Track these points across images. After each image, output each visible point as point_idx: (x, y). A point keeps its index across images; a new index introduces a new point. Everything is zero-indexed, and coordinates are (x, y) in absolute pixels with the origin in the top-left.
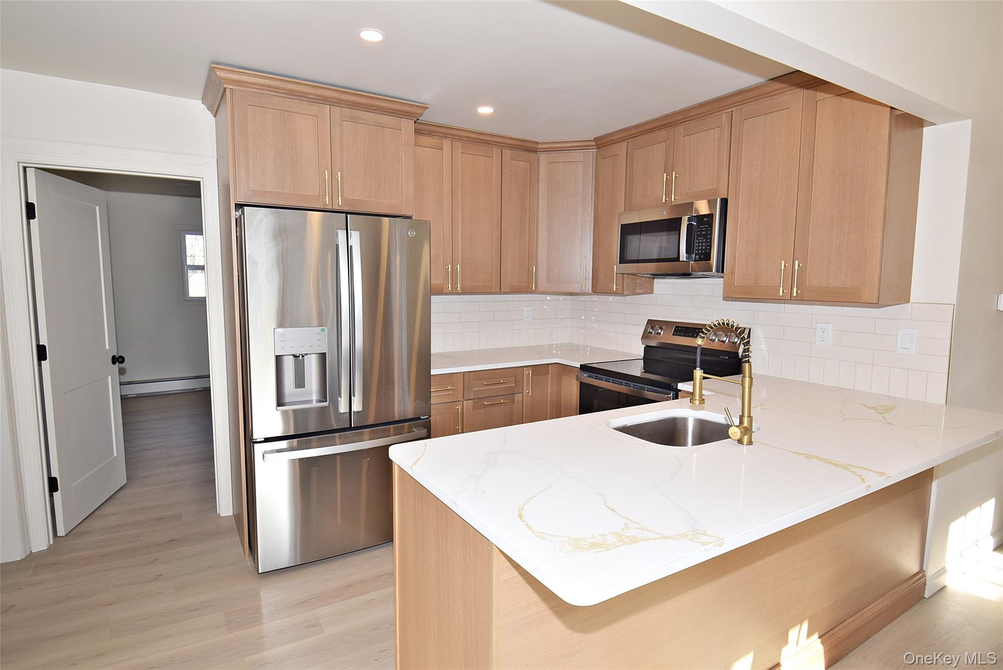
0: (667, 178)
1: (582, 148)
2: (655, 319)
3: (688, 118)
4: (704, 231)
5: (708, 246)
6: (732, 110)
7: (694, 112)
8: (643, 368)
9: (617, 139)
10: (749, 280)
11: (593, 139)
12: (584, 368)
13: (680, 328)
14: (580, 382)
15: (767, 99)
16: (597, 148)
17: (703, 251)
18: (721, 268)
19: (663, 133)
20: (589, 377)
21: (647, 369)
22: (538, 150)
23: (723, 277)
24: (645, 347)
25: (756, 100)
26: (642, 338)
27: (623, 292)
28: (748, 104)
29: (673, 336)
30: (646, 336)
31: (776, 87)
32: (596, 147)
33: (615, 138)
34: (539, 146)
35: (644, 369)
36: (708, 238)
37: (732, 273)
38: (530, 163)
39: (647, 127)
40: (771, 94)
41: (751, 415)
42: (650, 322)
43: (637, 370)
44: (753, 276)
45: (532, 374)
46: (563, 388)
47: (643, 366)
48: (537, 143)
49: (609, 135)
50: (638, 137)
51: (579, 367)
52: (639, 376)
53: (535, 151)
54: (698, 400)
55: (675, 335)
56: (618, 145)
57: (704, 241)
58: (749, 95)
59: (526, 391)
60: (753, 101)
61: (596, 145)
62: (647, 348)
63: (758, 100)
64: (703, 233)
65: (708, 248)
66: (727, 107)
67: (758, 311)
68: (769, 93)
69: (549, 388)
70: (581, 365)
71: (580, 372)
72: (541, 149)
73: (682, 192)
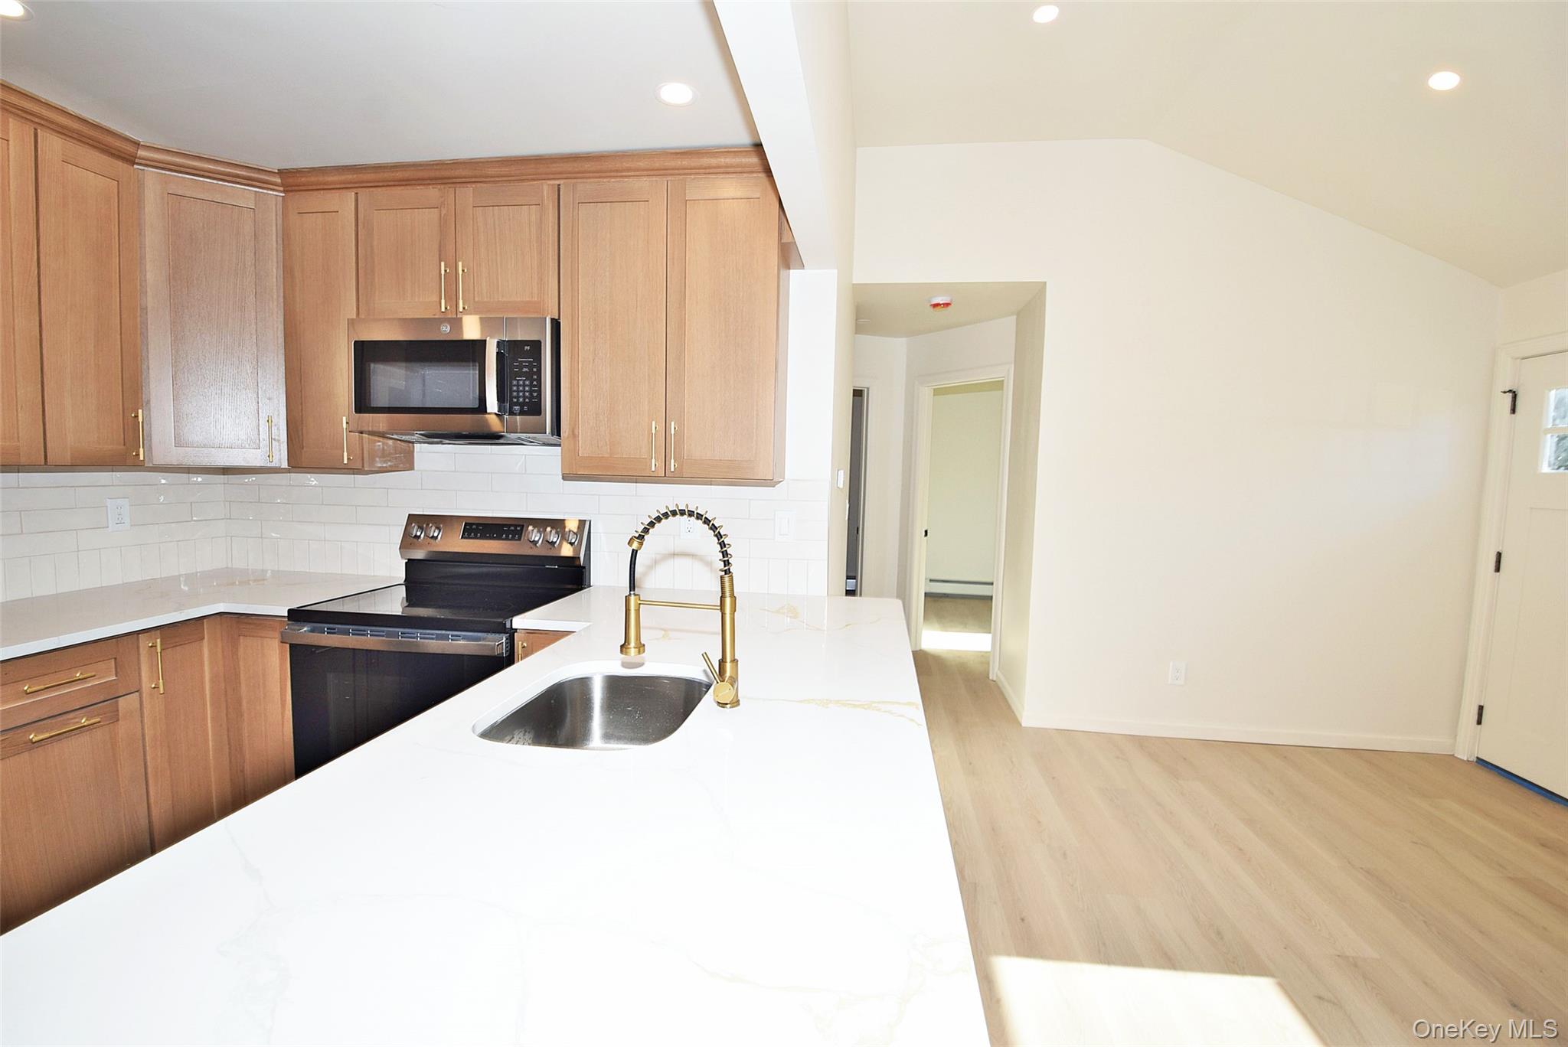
0: (446, 271)
1: (250, 182)
2: (421, 513)
3: (480, 177)
4: (526, 367)
5: (535, 391)
6: (557, 182)
7: (491, 171)
8: (405, 599)
9: (333, 183)
10: (602, 447)
11: (276, 171)
12: (297, 615)
13: (474, 527)
14: (292, 646)
15: (613, 180)
16: (284, 192)
17: (527, 400)
18: (557, 430)
19: (432, 193)
20: (312, 631)
21: (411, 599)
22: (137, 161)
23: (560, 445)
24: (406, 563)
25: (596, 178)
26: (400, 548)
27: (363, 466)
28: (585, 180)
29: (463, 540)
30: (408, 541)
31: (628, 165)
32: (282, 189)
33: (331, 179)
34: (141, 153)
35: (407, 601)
36: (535, 380)
37: (574, 436)
38: (118, 181)
39: (399, 175)
40: (619, 174)
41: (736, 657)
42: (412, 518)
43: (394, 604)
44: (608, 443)
45: (161, 645)
46: (241, 663)
47: (405, 596)
48: (137, 144)
49: (313, 170)
50: (379, 189)
51: (286, 615)
52: (400, 614)
53: (131, 160)
54: (635, 648)
55: (466, 538)
56: (336, 194)
57: (527, 383)
58: (587, 166)
59: (147, 684)
60: (593, 177)
61: (282, 185)
62: (411, 564)
63: (600, 177)
64: (525, 370)
65: (535, 394)
66: (552, 176)
67: (599, 495)
68: (617, 171)
69: (207, 668)
70: (289, 611)
71: (288, 625)
72: (143, 159)
73: (476, 299)
